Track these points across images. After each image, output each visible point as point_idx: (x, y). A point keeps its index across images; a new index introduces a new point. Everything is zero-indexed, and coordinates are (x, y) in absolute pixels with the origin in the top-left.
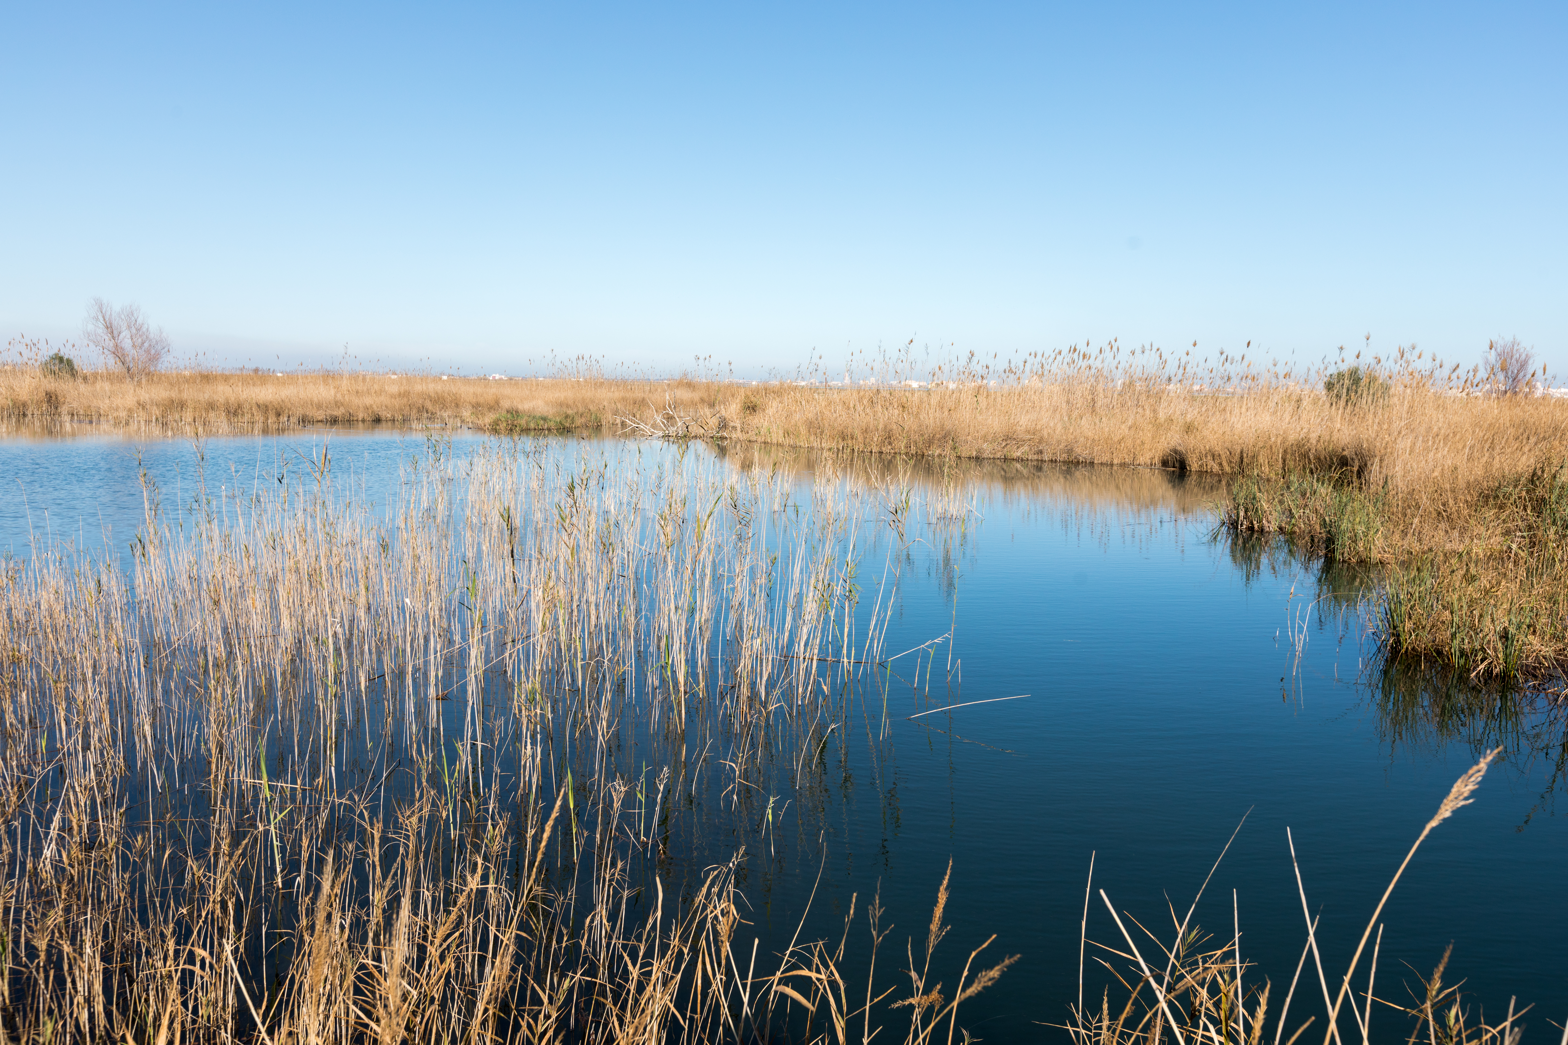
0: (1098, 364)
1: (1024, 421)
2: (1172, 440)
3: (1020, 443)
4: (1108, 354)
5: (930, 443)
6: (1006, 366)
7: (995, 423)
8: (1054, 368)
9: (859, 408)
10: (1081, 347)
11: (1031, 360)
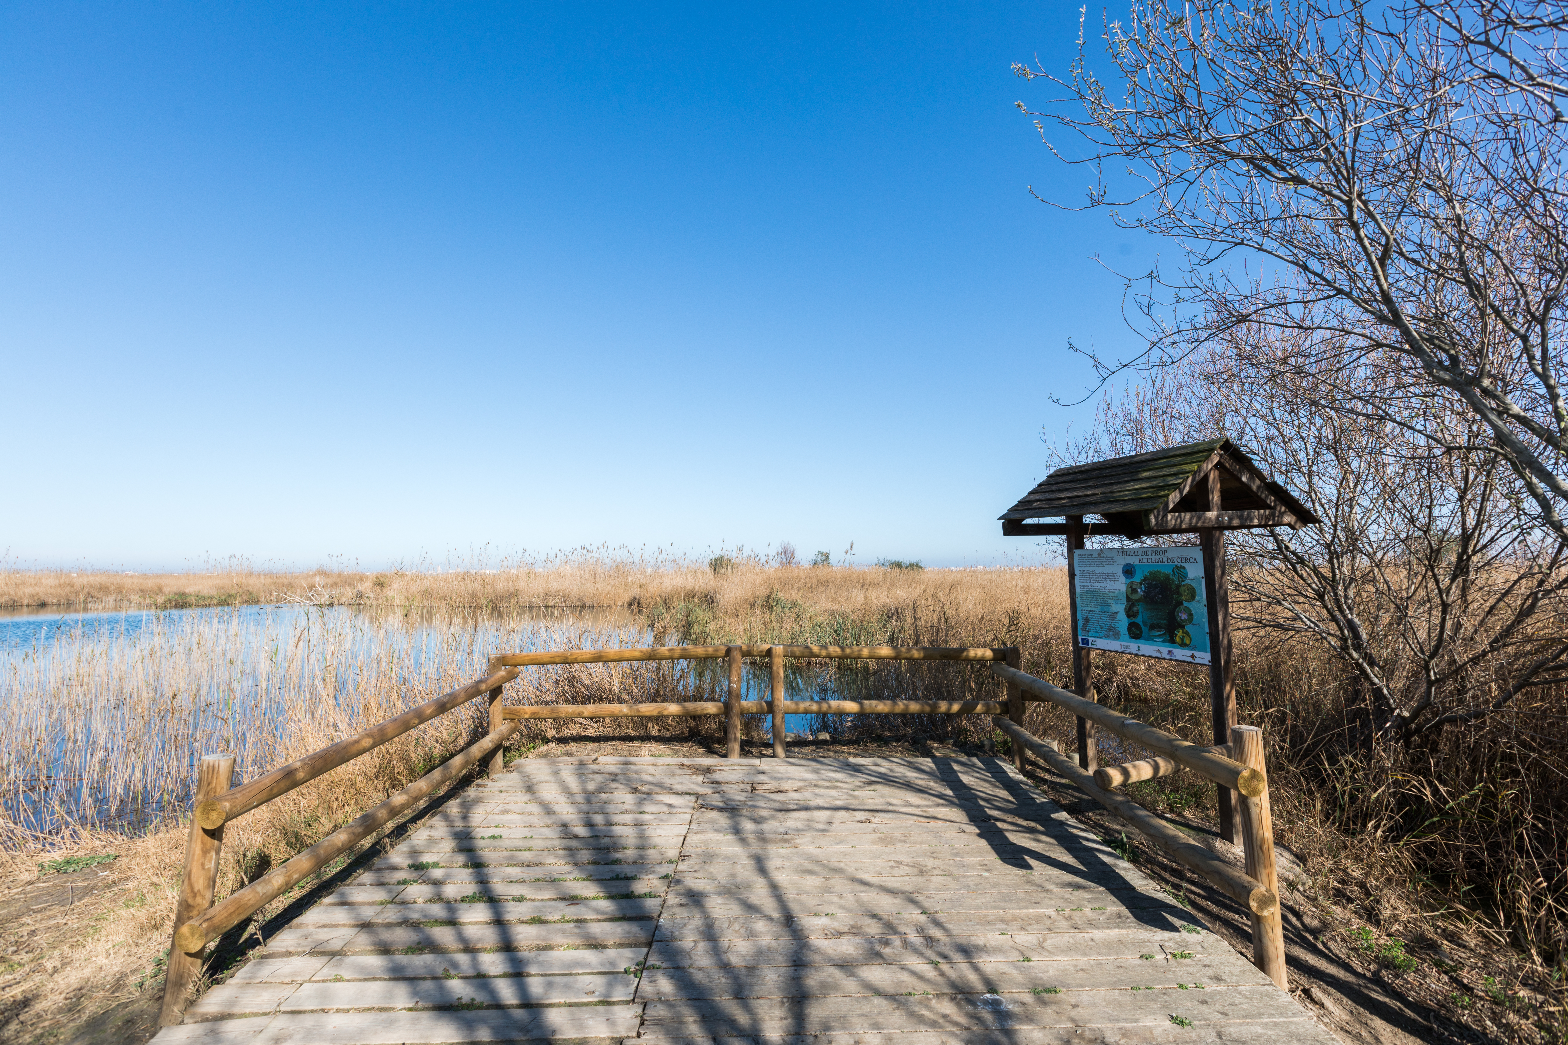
0: (597, 555)
1: (555, 586)
2: (635, 592)
3: (555, 597)
4: (602, 550)
5: (501, 600)
6: (545, 558)
7: (538, 587)
8: (573, 558)
9: (456, 583)
10: (588, 547)
11: (559, 554)
